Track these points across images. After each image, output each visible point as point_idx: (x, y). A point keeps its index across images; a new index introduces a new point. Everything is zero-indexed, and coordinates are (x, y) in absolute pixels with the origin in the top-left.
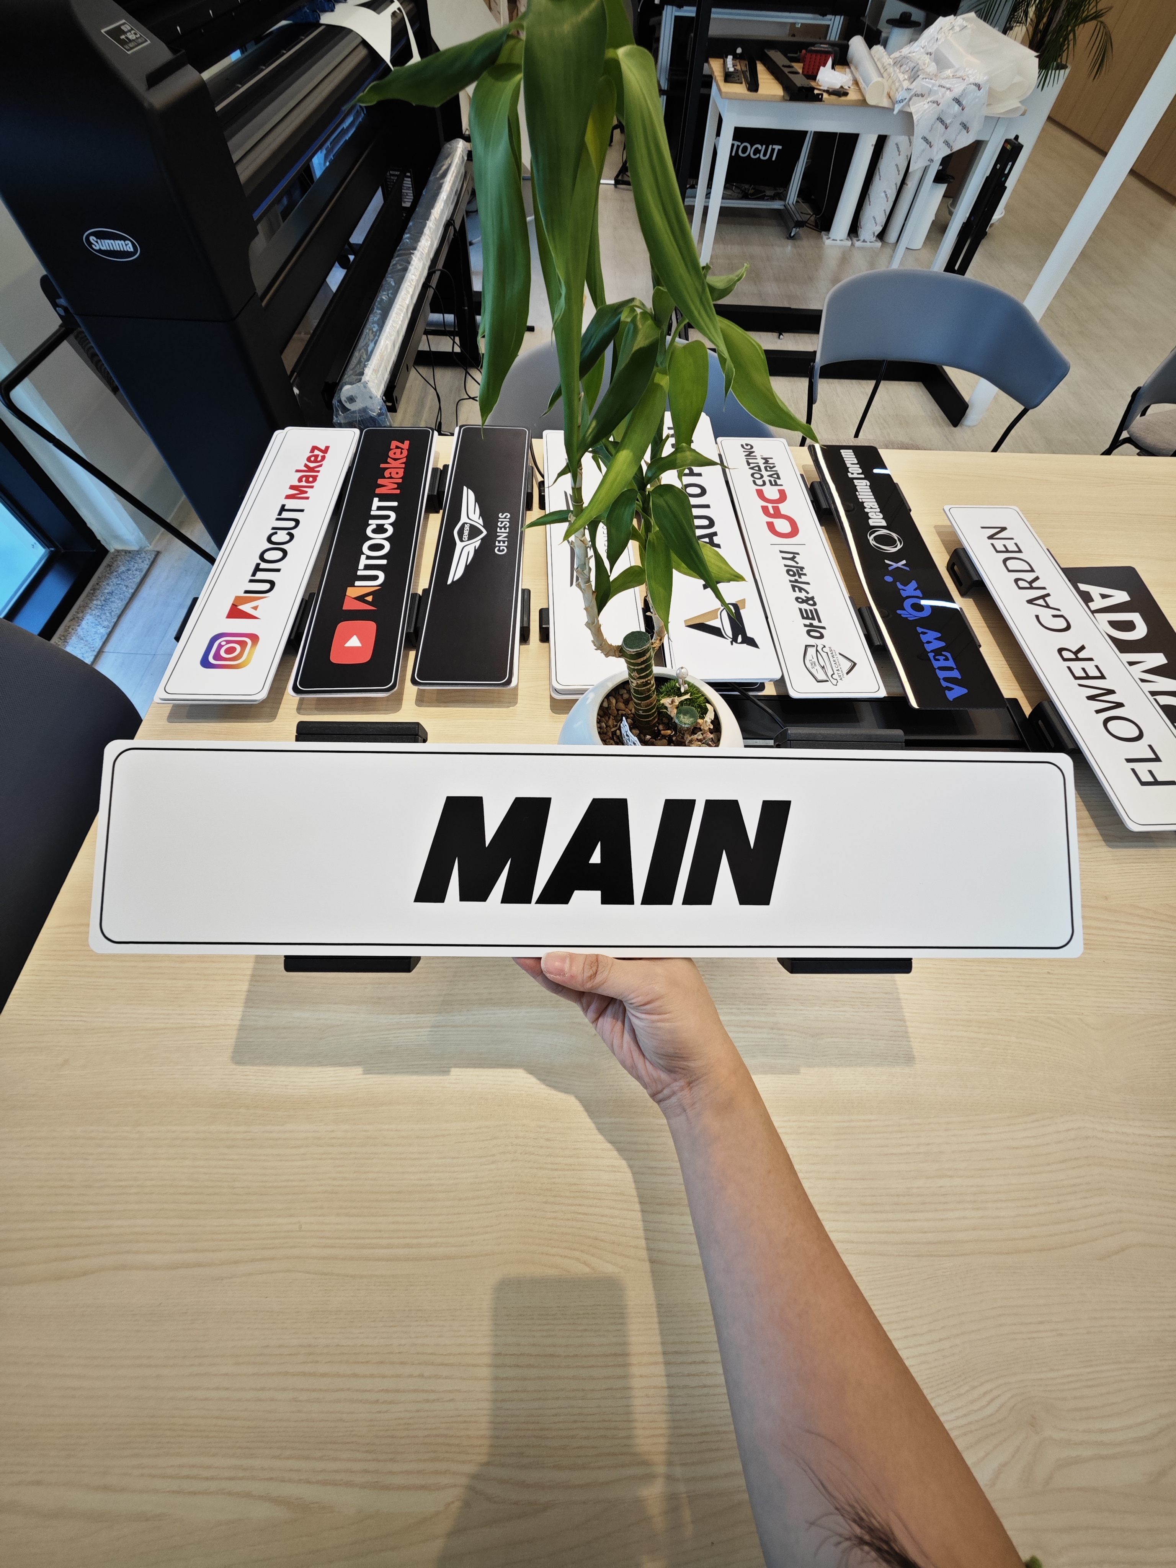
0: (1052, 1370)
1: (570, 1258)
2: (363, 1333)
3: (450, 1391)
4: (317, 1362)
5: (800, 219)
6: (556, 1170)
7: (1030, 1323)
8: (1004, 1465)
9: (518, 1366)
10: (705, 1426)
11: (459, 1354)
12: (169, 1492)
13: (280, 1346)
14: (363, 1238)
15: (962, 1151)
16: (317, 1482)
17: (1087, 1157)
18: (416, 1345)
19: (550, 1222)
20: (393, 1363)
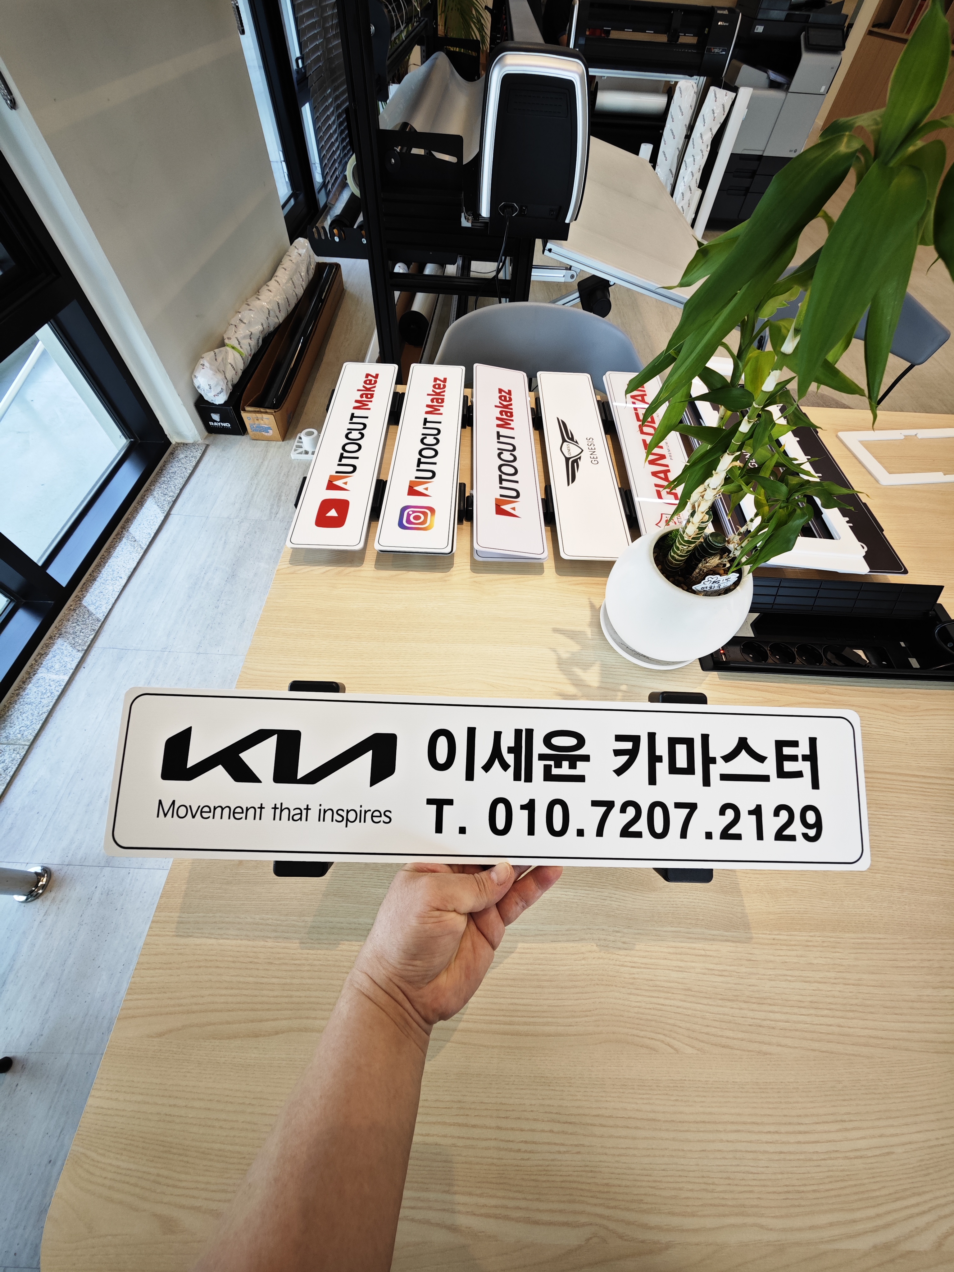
1: (655, 1040)
2: (500, 1093)
3: (576, 1146)
4: (467, 1115)
6: (634, 967)
9: (628, 1127)
10: (787, 1186)
11: (579, 1115)
13: (436, 1101)
14: (490, 1015)
16: (481, 1215)
18: (543, 1105)
19: (636, 1010)
20: (527, 1119)
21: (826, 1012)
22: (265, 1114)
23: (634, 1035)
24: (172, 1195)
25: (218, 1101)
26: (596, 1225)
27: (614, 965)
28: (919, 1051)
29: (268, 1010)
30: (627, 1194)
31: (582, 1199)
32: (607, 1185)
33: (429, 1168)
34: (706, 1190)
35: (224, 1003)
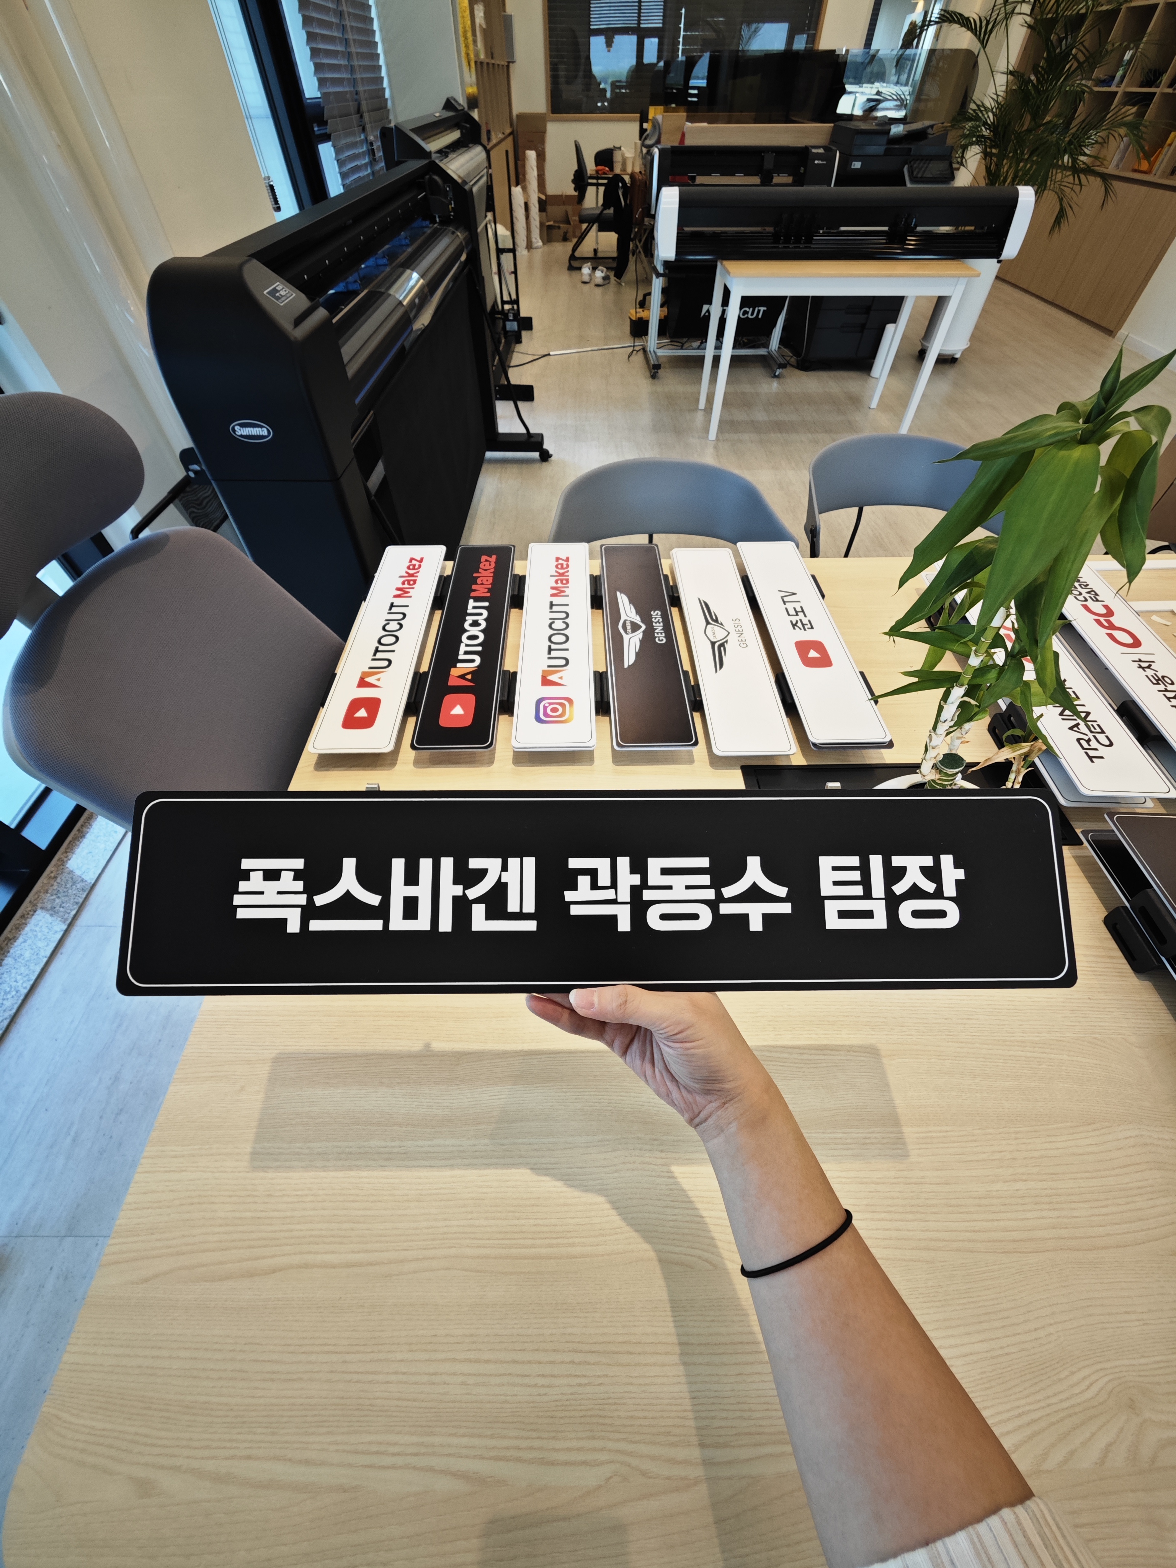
0: (1144, 1357)
1: (692, 1256)
2: (517, 1324)
3: (599, 1376)
4: (480, 1350)
5: (782, 362)
7: (1117, 1313)
8: (1110, 1445)
9: (657, 1353)
11: (603, 1343)
12: (362, 1466)
13: (447, 1335)
14: (510, 1239)
15: (1032, 1158)
16: (490, 1458)
17: (1148, 1162)
18: (565, 1334)
19: (672, 1223)
20: (546, 1351)
21: (883, 1215)
22: (256, 1361)
23: (668, 1252)
24: (150, 1455)
25: (206, 1350)
26: (619, 1462)
27: (650, 1176)
28: (986, 1252)
29: (265, 1246)
30: (653, 1426)
31: (603, 1434)
32: (631, 1417)
33: (435, 1410)
34: (741, 1418)
35: (217, 1241)
